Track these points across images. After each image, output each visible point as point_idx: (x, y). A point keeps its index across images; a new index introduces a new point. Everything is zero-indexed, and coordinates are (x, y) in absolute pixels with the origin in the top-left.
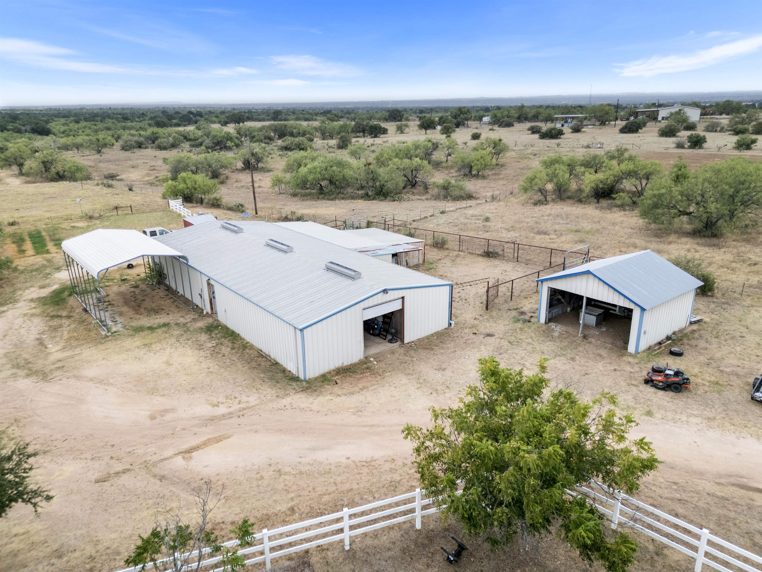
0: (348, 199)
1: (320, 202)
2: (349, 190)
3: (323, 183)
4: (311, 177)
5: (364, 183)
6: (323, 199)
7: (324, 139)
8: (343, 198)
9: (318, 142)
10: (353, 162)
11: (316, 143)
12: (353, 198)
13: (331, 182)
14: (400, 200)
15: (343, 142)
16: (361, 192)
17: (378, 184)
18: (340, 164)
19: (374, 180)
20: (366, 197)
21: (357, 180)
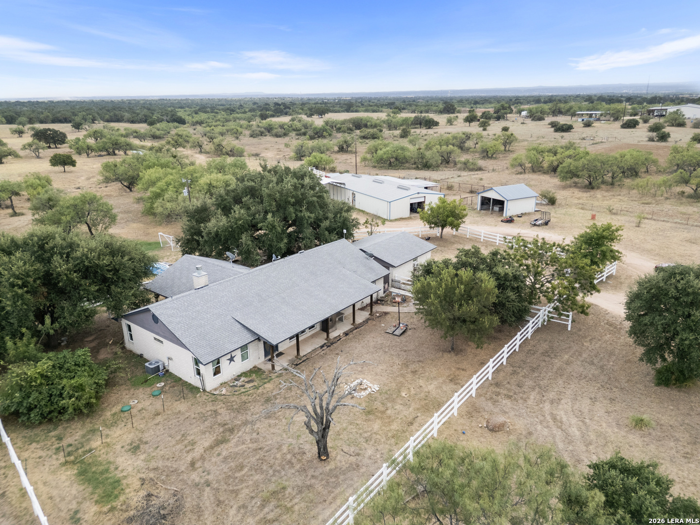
0: (406, 169)
1: (389, 171)
2: (407, 165)
3: (392, 160)
4: (385, 157)
5: (417, 161)
6: (391, 169)
7: (390, 130)
8: (403, 169)
9: (386, 132)
10: (411, 147)
11: (384, 133)
12: (409, 169)
13: (396, 159)
14: (437, 170)
15: (404, 133)
16: (414, 166)
17: (424, 161)
18: (403, 149)
19: (422, 158)
20: (417, 168)
21: (412, 158)
